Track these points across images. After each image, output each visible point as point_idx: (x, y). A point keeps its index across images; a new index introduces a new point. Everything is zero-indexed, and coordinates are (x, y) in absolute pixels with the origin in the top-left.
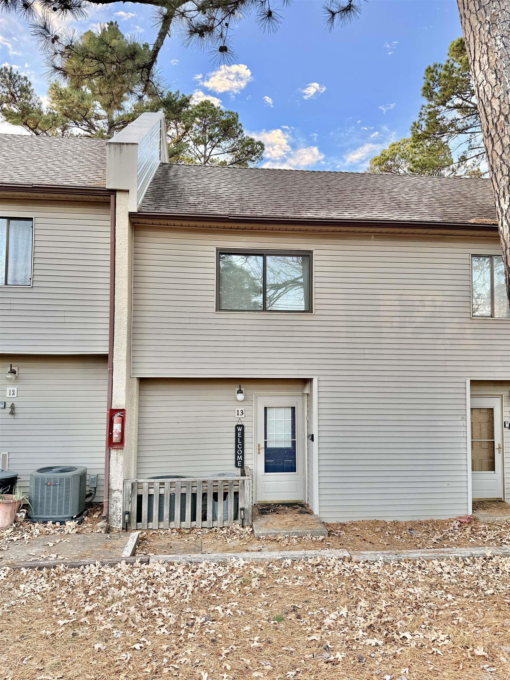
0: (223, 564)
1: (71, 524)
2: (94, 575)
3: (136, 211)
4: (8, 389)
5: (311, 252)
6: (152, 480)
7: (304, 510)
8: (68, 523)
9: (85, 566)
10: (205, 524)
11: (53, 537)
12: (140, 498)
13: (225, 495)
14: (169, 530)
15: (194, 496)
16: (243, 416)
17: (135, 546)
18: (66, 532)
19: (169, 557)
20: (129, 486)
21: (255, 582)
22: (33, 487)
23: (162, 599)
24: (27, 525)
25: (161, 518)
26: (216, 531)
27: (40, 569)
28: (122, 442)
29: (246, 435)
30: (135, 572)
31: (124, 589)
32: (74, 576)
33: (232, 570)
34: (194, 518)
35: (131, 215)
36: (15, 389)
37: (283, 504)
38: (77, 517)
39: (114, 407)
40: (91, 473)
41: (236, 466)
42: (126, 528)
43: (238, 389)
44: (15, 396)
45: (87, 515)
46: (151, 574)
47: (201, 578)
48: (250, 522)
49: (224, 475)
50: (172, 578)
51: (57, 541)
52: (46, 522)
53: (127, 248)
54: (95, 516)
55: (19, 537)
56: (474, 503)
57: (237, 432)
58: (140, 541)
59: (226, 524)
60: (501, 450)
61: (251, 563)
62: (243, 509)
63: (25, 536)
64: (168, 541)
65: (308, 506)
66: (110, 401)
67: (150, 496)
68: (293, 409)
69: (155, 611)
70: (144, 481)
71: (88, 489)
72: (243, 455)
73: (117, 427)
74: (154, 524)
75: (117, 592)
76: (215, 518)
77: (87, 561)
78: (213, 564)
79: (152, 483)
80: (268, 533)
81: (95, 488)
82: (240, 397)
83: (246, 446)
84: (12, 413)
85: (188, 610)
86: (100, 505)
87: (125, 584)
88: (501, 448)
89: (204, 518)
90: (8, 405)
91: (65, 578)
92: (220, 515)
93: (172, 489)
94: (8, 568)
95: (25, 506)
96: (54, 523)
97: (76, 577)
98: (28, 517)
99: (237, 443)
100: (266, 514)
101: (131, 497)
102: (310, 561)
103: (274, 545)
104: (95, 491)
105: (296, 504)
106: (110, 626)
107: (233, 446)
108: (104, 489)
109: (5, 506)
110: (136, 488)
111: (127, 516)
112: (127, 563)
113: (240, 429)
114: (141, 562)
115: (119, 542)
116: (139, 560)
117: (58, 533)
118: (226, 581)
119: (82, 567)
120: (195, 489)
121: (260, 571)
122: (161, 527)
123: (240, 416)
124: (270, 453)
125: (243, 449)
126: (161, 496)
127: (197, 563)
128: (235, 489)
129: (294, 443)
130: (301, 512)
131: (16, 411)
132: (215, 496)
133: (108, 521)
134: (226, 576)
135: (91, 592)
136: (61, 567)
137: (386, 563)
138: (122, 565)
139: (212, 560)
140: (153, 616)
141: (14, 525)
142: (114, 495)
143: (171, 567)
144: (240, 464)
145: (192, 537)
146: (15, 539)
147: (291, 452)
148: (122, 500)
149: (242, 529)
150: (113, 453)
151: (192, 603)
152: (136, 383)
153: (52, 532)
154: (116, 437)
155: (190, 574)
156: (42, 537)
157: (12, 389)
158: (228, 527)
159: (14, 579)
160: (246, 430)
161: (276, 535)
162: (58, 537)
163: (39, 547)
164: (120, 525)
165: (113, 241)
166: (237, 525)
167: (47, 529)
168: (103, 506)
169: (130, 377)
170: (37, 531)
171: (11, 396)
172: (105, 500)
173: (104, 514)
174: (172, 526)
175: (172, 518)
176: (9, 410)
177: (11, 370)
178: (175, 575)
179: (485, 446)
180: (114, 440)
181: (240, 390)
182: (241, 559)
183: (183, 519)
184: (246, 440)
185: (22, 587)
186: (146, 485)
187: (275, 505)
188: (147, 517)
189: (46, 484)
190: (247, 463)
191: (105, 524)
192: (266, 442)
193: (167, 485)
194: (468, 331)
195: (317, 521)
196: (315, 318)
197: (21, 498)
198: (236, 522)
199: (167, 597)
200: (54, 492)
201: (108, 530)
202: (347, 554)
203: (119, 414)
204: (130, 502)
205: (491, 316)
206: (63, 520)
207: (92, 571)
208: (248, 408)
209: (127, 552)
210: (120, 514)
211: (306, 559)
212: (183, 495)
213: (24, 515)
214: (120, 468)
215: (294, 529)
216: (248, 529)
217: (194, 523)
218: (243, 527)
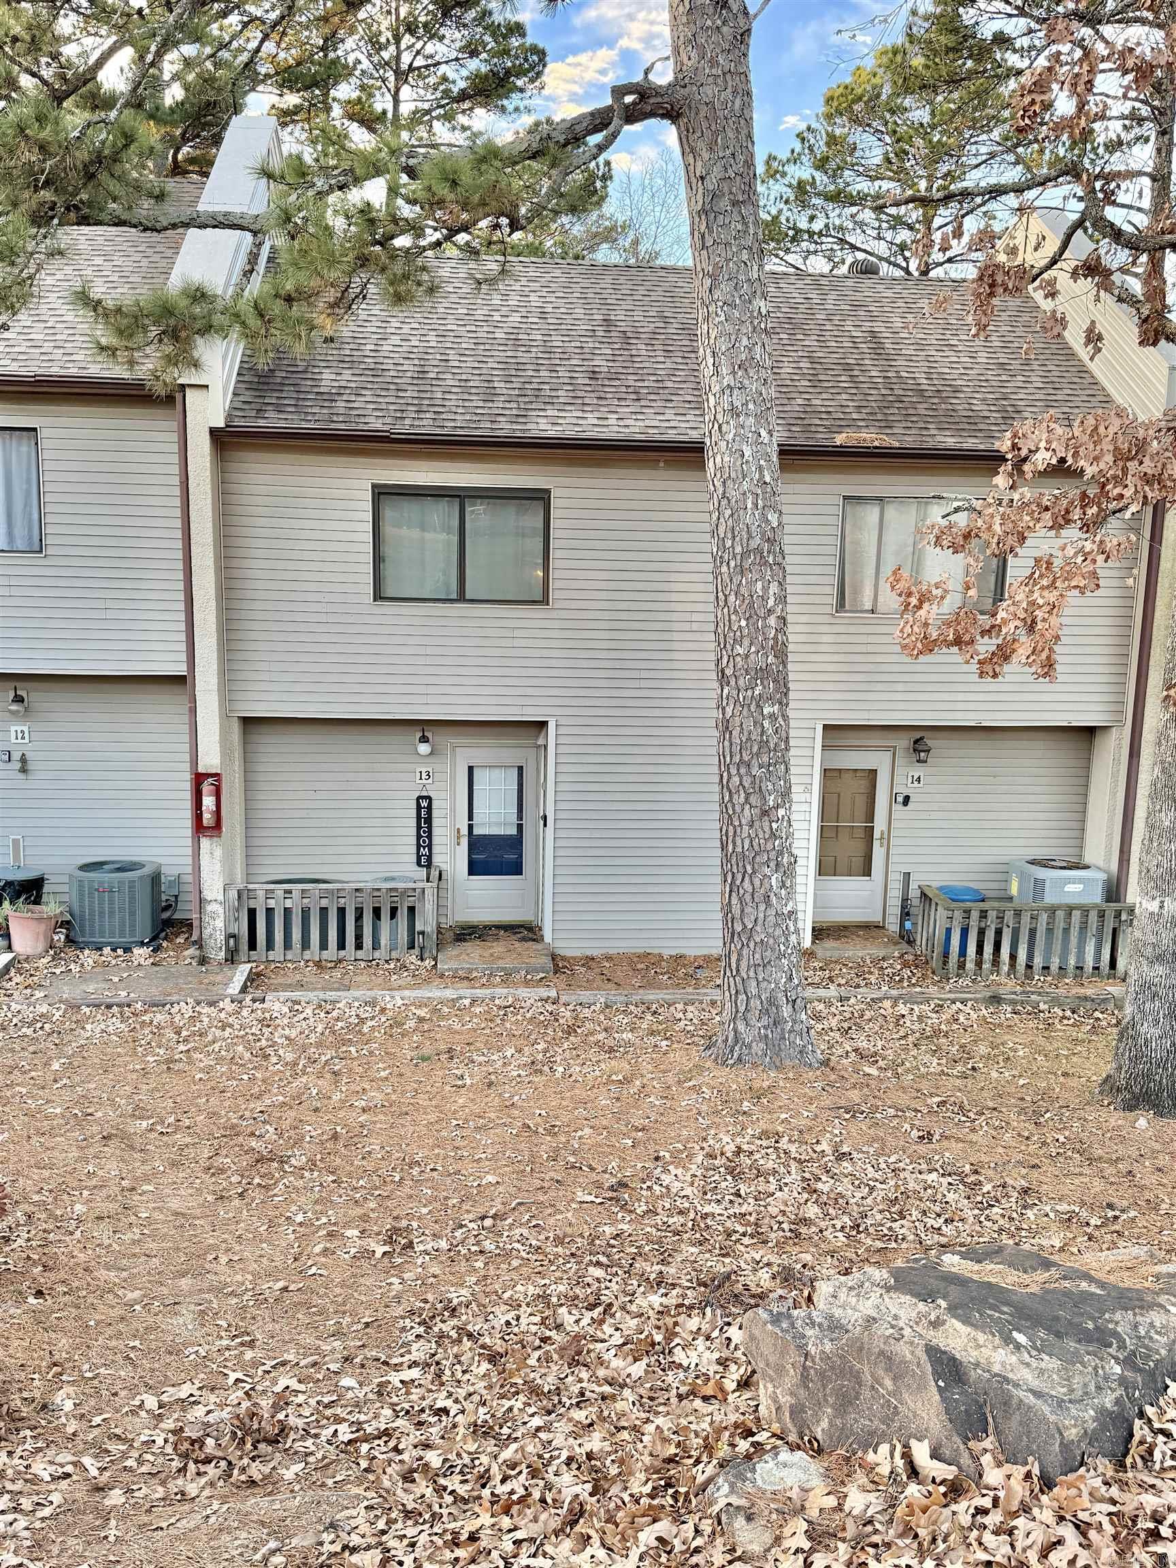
0: (372, 1003)
1: (141, 953)
2: (186, 1016)
3: (222, 425)
4: (13, 729)
5: (548, 491)
6: (272, 886)
7: (530, 935)
8: (137, 951)
9: (172, 1004)
10: (360, 954)
11: (115, 969)
12: (252, 913)
13: (394, 912)
14: (302, 963)
15: (342, 911)
16: (430, 781)
17: (245, 982)
18: (136, 963)
19: (296, 995)
20: (233, 894)
21: (411, 1024)
22: (75, 893)
23: (279, 1041)
24: (71, 953)
25: (287, 945)
26: (378, 965)
27: (109, 1007)
28: (218, 825)
29: (435, 813)
30: (245, 1013)
31: (228, 1030)
32: (158, 1015)
33: (383, 1010)
34: (342, 945)
35: (213, 432)
36: (26, 729)
37: (498, 927)
38: (151, 941)
39: (201, 770)
40: (169, 873)
41: (419, 864)
42: (232, 958)
43: (419, 734)
44: (27, 740)
45: (165, 939)
46: (267, 1015)
47: (338, 1019)
48: (434, 952)
49: (393, 879)
50: (296, 1019)
51: (125, 975)
52: (100, 949)
53: (209, 491)
54: (180, 940)
55: (63, 969)
56: (814, 929)
57: (419, 808)
58: (253, 979)
59: (394, 955)
60: (885, 842)
61: (413, 1004)
62: (423, 933)
63: (72, 966)
64: (298, 977)
65: (540, 929)
66: (195, 761)
67: (270, 911)
68: (520, 769)
69: (269, 1051)
70: (260, 889)
71: (164, 897)
72: (430, 846)
73: (208, 802)
74: (277, 953)
75: (218, 1033)
76: (376, 946)
77: (175, 998)
78: (357, 1004)
79: (272, 891)
80: (457, 970)
81: (176, 897)
82: (424, 749)
83: (436, 831)
84: (23, 770)
85: (313, 1050)
86: (187, 925)
87: (231, 1026)
88: (887, 839)
89: (359, 946)
90: (16, 756)
91: (146, 1018)
92: (384, 940)
93: (305, 901)
94: (63, 1007)
95: (66, 924)
96: (114, 950)
97: (160, 1018)
98: (70, 940)
99: (419, 827)
100: (465, 941)
101: (238, 911)
102: (497, 1002)
103: (466, 983)
104: (176, 902)
105: (522, 926)
106: (212, 1063)
107: (414, 831)
108: (193, 897)
109: (35, 922)
110: (245, 897)
111: (232, 941)
112: (232, 1002)
113: (424, 804)
114: (254, 1000)
115: (219, 978)
116: (250, 997)
117: (124, 965)
118: (370, 1023)
119: (168, 1006)
120: (342, 901)
121: (422, 1013)
122: (289, 957)
123: (424, 781)
124: (477, 844)
125: (430, 837)
126: (287, 911)
127: (334, 1002)
128: (409, 902)
129: (520, 827)
130: (524, 939)
131: (30, 766)
132: (377, 912)
133: (201, 947)
134: (373, 1018)
135: (184, 1033)
136: (139, 1006)
137: (607, 1006)
138: (226, 1004)
139: (356, 999)
140: (266, 1057)
141: (52, 952)
142: (210, 908)
143: (296, 1007)
144: (425, 860)
145: (337, 974)
146: (58, 971)
147: (515, 843)
148: (222, 916)
149: (419, 963)
150: (205, 843)
151: (319, 1045)
152: (236, 727)
153: (114, 962)
154: (207, 818)
155: (323, 1015)
156: (99, 970)
157: (19, 729)
158: (398, 960)
159: (74, 1019)
160: (435, 804)
161: (470, 971)
162: (124, 970)
163: (97, 983)
164: (222, 954)
165: (184, 479)
166: (412, 958)
167: (103, 958)
168: (191, 925)
169: (225, 716)
170: (90, 961)
171: (20, 741)
172: (195, 916)
173: (194, 938)
174: (307, 957)
175: (305, 945)
176: (19, 765)
177: (16, 696)
178: (302, 1016)
179: (860, 834)
180: (205, 823)
181: (424, 736)
182: (398, 998)
183: (324, 946)
184: (436, 822)
185: (88, 1027)
186: (261, 894)
187: (485, 927)
188: (264, 943)
189: (97, 890)
190: (436, 859)
191: (197, 953)
192: (470, 827)
193: (296, 895)
194: (825, 639)
195: (545, 952)
196: (554, 614)
197: (58, 911)
198: (412, 951)
199: (287, 1038)
200: (111, 902)
201: (203, 961)
202: (553, 994)
203: (210, 780)
204: (237, 919)
205: (873, 612)
206: (128, 946)
207: (183, 1011)
208: (438, 767)
209: (234, 988)
210: (220, 937)
211: (493, 999)
212: (324, 911)
213: (63, 937)
214: (218, 867)
215: (501, 964)
216: (429, 963)
217: (342, 953)
218: (422, 960)
